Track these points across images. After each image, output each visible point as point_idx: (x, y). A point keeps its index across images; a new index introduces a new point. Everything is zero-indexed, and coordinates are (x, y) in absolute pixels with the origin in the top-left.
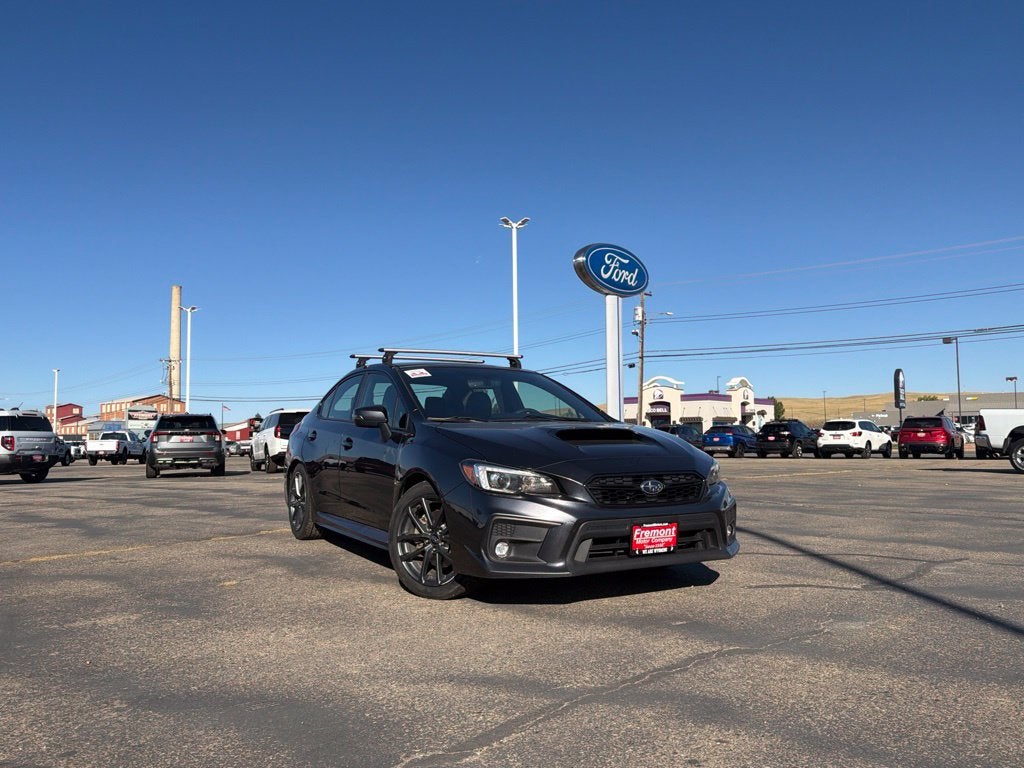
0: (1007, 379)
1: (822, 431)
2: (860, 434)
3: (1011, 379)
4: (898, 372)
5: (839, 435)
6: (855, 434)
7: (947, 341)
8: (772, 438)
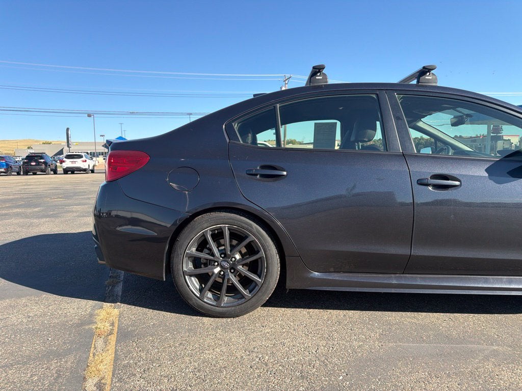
0: (101, 136)
1: (65, 159)
2: (86, 161)
3: (102, 136)
4: (68, 129)
5: (75, 162)
6: (83, 161)
7: (89, 116)
8: (33, 164)
